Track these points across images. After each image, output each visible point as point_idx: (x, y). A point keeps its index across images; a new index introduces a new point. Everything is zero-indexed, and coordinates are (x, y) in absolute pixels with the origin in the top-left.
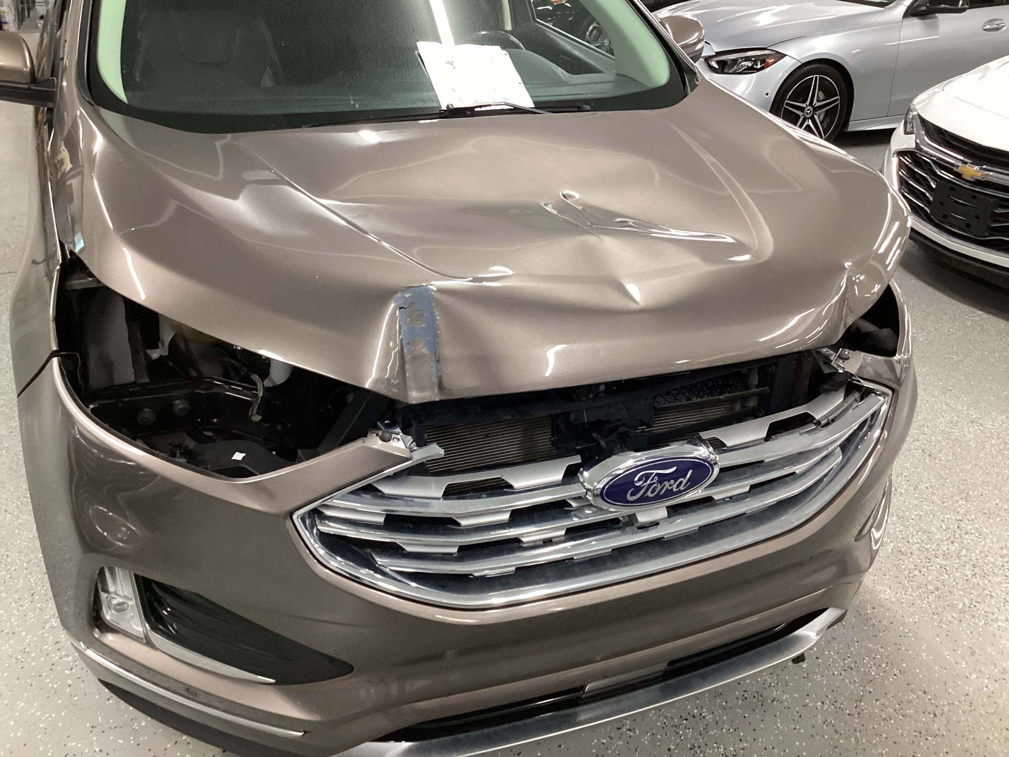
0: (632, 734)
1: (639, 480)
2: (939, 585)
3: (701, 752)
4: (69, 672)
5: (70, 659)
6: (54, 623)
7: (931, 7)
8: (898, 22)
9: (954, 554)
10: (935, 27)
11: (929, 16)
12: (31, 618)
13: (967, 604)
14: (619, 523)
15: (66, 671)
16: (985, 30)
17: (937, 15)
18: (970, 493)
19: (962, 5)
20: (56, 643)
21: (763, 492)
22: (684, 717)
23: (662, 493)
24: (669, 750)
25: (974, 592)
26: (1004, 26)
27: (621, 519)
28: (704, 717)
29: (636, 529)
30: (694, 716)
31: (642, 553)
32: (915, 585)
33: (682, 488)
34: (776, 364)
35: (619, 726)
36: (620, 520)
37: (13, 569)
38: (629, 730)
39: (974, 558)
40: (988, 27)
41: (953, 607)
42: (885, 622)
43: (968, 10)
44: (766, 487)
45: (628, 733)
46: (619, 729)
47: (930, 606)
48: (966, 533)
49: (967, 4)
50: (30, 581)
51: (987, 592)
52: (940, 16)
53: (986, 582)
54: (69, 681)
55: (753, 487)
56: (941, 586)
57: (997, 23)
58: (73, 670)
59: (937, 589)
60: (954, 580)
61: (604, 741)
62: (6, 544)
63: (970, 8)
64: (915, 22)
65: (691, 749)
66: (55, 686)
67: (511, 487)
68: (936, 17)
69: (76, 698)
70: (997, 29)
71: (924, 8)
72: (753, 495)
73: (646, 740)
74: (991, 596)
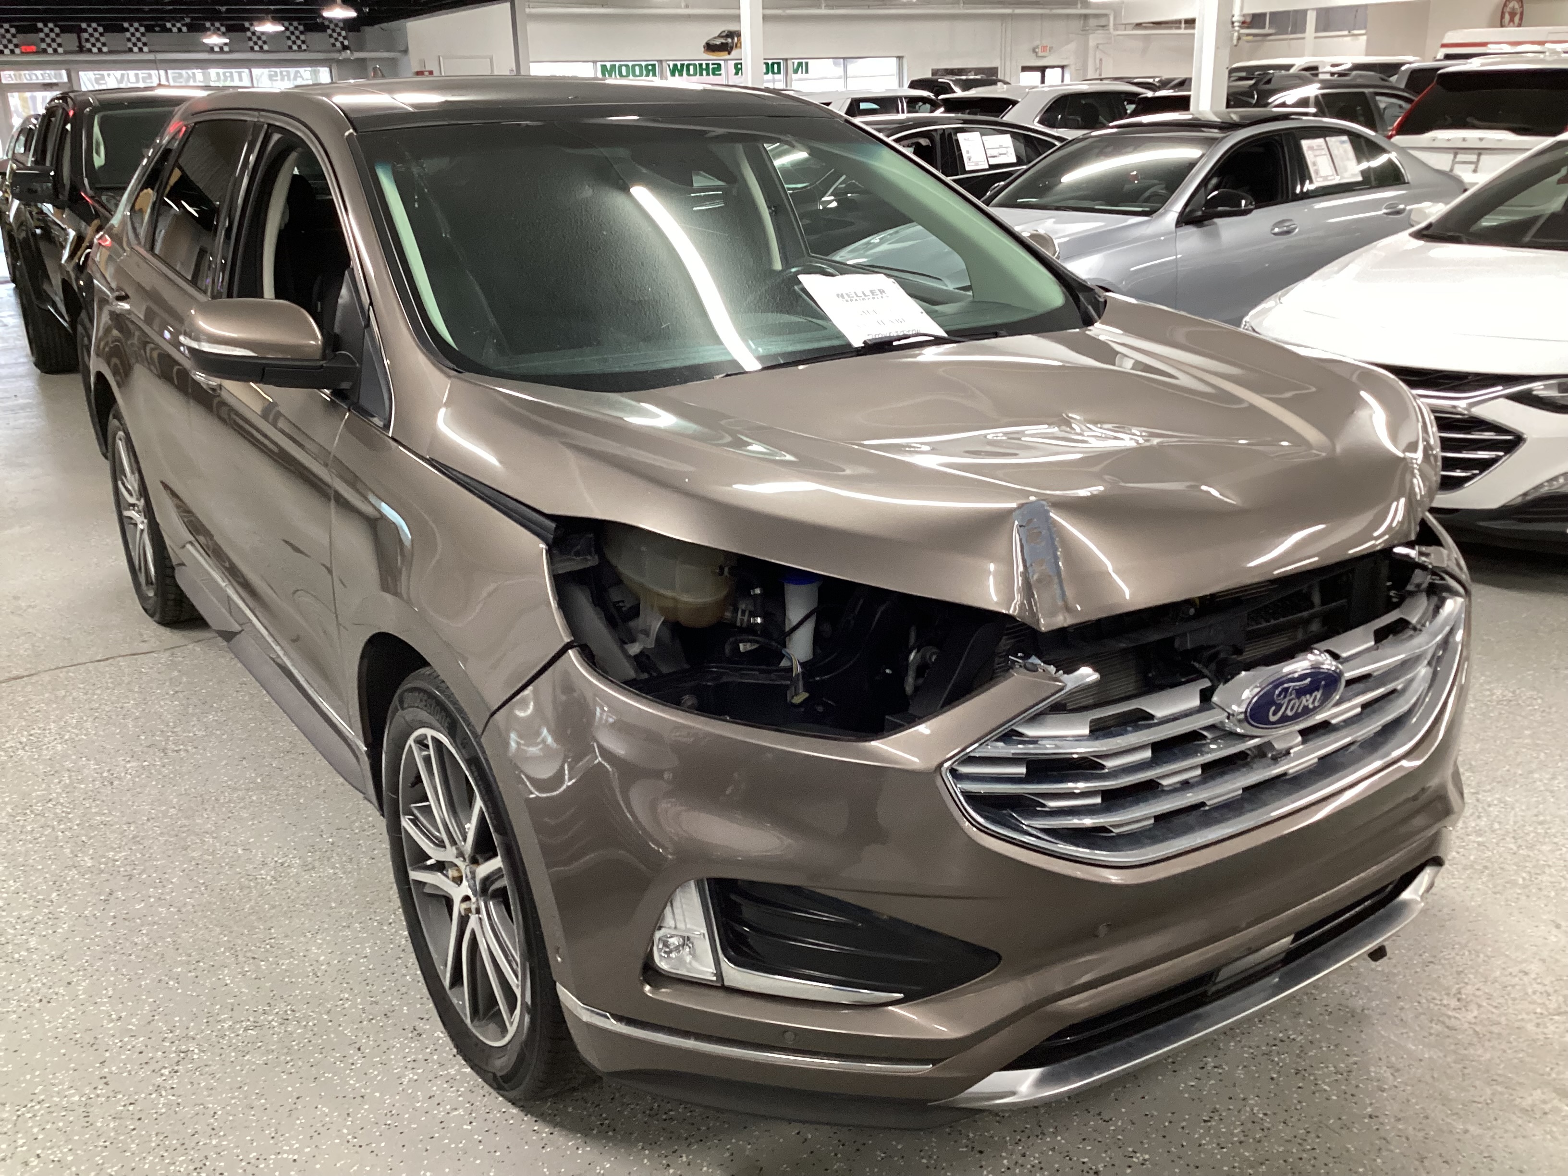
0: (1221, 1071)
1: (1279, 695)
2: (1485, 863)
3: (1310, 1075)
4: (469, 1127)
5: (461, 1112)
6: (411, 1076)
7: (1208, 211)
8: (1170, 233)
9: (1487, 829)
10: (1216, 235)
11: (1206, 222)
12: (377, 1076)
13: (1528, 877)
14: (1246, 758)
15: (465, 1127)
16: (1275, 234)
17: (1216, 220)
18: (1473, 763)
19: (1245, 206)
20: (430, 1098)
21: (1374, 712)
22: (1271, 1044)
23: (1300, 710)
24: (1272, 1079)
25: (1527, 864)
26: (1295, 228)
27: (1249, 752)
28: (1294, 1039)
29: (1270, 761)
30: (1282, 1041)
31: (1274, 792)
32: (1460, 867)
33: (1316, 704)
34: (1352, 571)
35: (1202, 1066)
36: (1248, 755)
37: (311, 1024)
38: (1215, 1067)
39: (1511, 830)
40: (1276, 230)
41: (1514, 884)
42: (1445, 910)
43: (1255, 212)
44: (1376, 706)
45: (1216, 1070)
46: (1203, 1068)
47: (1487, 887)
48: (1489, 806)
49: (1251, 204)
50: (346, 1034)
51: (1542, 862)
52: (1218, 221)
53: (1536, 852)
54: (476, 1137)
55: (1365, 706)
56: (1489, 864)
57: (1287, 224)
58: (474, 1124)
59: (1486, 867)
60: (1501, 857)
61: (1193, 1084)
62: (282, 998)
63: (1256, 208)
64: (1191, 230)
65: (1297, 1074)
66: (461, 1145)
67: (1152, 717)
68: (1214, 224)
69: (498, 1154)
70: (1288, 232)
71: (1200, 213)
72: (1368, 715)
73: (1240, 1073)
74: (1549, 866)
